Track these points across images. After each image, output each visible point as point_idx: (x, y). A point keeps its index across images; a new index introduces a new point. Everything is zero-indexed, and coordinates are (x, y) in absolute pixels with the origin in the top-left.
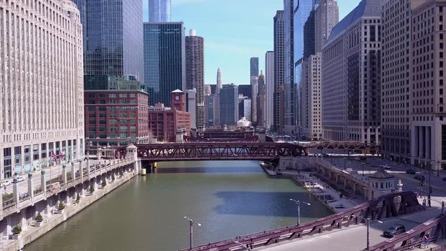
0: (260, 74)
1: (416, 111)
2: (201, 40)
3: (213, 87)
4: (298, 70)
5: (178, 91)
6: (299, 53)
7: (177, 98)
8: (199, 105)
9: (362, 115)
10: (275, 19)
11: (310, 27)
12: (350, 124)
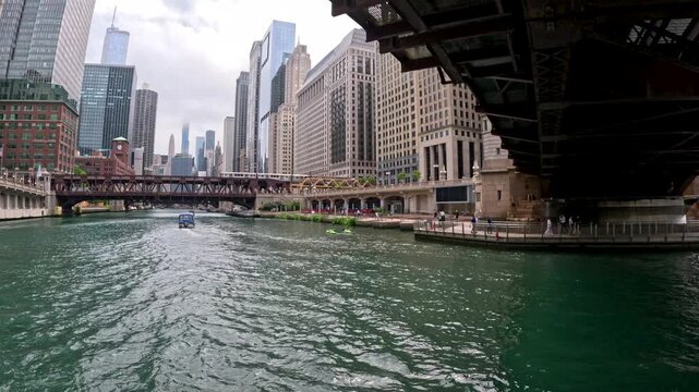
0: (216, 144)
1: (424, 129)
2: (154, 96)
3: (164, 159)
4: (264, 127)
5: (121, 138)
6: (265, 107)
7: (120, 147)
8: (146, 169)
9: (349, 153)
10: (238, 81)
11: (279, 82)
12: (334, 168)
